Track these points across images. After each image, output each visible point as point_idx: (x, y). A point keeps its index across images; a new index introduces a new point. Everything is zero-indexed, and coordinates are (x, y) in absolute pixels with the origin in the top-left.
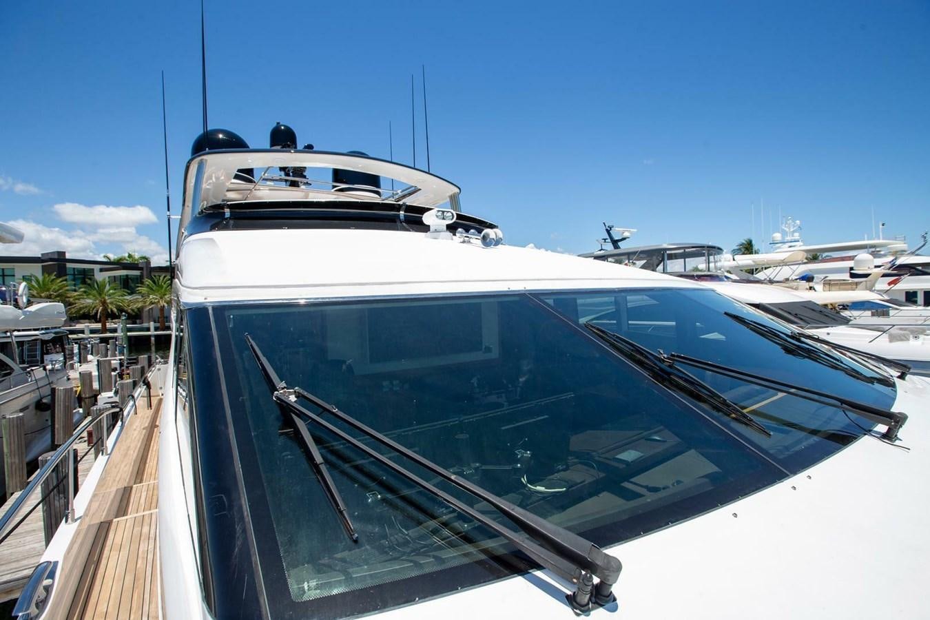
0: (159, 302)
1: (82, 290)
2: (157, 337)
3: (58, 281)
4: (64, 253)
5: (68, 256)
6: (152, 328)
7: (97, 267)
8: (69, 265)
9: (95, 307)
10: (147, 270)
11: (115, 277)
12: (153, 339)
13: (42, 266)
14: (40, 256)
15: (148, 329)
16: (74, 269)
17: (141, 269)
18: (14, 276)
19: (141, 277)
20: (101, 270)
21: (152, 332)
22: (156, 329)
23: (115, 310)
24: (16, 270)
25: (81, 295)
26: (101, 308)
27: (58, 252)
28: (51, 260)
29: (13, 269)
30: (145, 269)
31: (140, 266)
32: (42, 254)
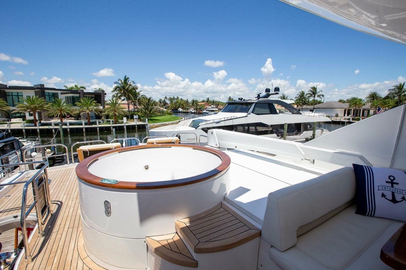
0: (86, 111)
1: (51, 104)
2: (86, 128)
3: (39, 99)
4: (43, 85)
5: (45, 86)
6: (83, 124)
7: (59, 92)
8: (46, 91)
9: (57, 113)
10: (82, 94)
11: (68, 97)
12: (84, 129)
13: (35, 91)
14: (33, 86)
15: (81, 124)
16: (49, 93)
17: (79, 93)
18: (23, 96)
19: (80, 97)
20: (62, 94)
21: (83, 126)
22: (86, 124)
23: (66, 114)
24: (23, 93)
25: (50, 106)
26: (59, 113)
27: (41, 84)
28: (38, 88)
29: (22, 92)
30: (81, 93)
31: (79, 92)
32: (34, 85)
